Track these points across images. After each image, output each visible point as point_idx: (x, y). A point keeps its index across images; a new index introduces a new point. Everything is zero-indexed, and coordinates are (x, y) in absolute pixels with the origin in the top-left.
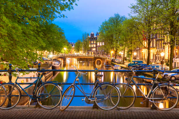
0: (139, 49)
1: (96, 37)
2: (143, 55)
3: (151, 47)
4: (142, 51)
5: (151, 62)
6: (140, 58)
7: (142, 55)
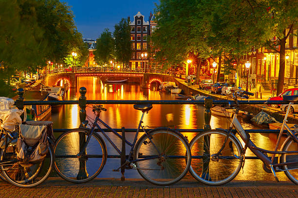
0: (255, 53)
1: (148, 23)
2: (265, 68)
3: (287, 49)
4: (265, 59)
5: (284, 84)
6: (257, 76)
7: (263, 68)
